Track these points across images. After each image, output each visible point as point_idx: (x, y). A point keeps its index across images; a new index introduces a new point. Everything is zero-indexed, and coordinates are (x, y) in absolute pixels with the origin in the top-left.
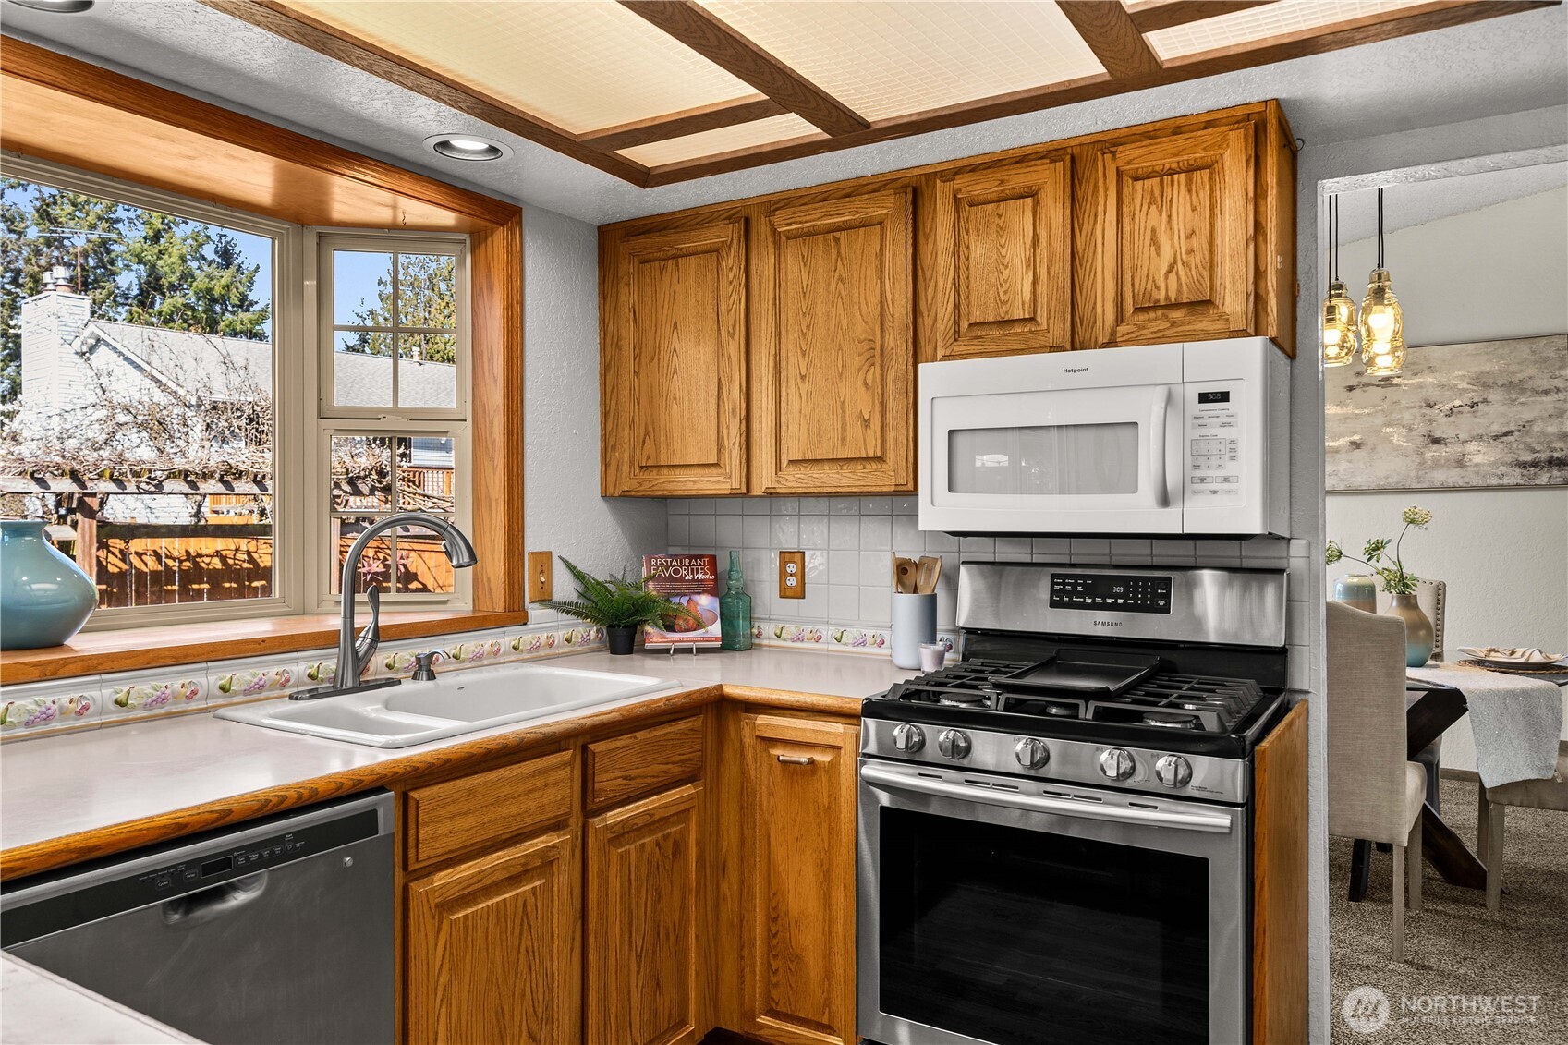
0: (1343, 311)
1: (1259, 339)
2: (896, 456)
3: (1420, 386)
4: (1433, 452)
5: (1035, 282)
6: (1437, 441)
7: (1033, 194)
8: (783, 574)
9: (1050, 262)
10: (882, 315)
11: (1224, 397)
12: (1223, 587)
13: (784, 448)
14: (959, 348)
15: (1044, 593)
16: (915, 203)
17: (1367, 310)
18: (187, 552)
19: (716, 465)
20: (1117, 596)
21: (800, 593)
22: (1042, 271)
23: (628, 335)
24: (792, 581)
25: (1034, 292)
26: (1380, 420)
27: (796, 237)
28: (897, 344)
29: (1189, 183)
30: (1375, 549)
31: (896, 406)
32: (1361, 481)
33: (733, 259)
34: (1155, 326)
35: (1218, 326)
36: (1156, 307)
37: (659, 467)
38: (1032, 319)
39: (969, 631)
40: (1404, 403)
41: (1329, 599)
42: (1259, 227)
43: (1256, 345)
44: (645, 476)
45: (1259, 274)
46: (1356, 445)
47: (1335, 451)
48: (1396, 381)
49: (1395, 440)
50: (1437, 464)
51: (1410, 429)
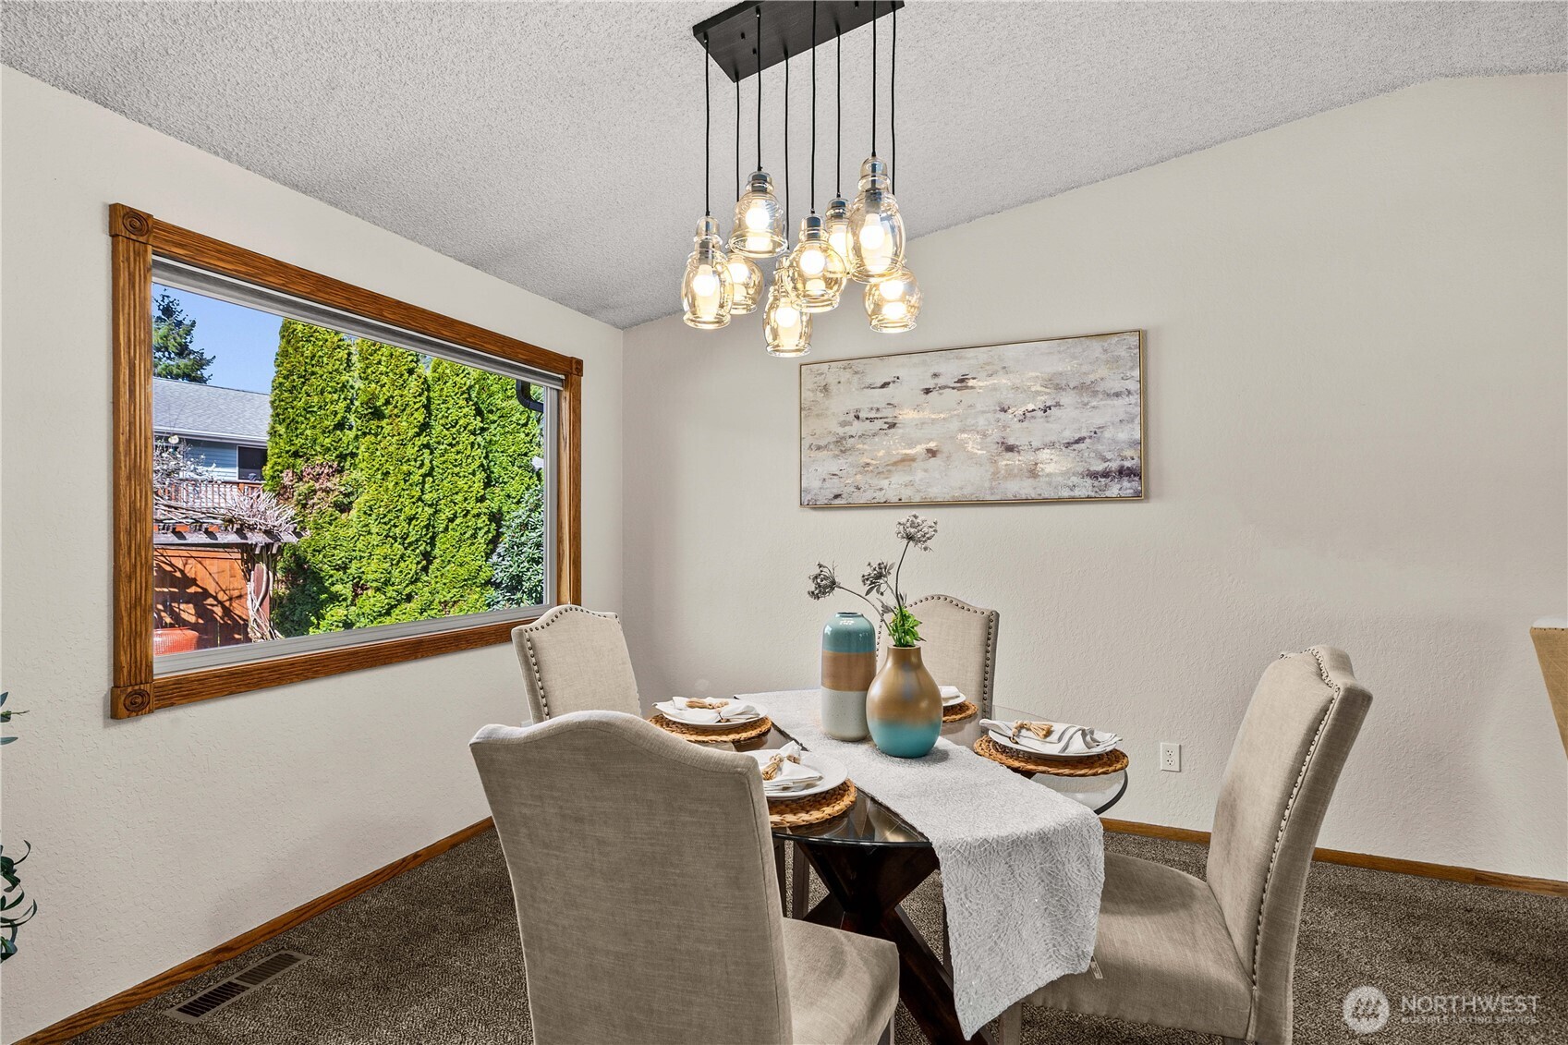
3: (995, 389)
4: (1006, 461)
6: (1010, 449)
26: (955, 425)
30: (877, 577)
32: (937, 492)
40: (979, 407)
46: (932, 453)
47: (912, 459)
48: (971, 383)
49: (970, 447)
50: (1010, 474)
51: (985, 436)
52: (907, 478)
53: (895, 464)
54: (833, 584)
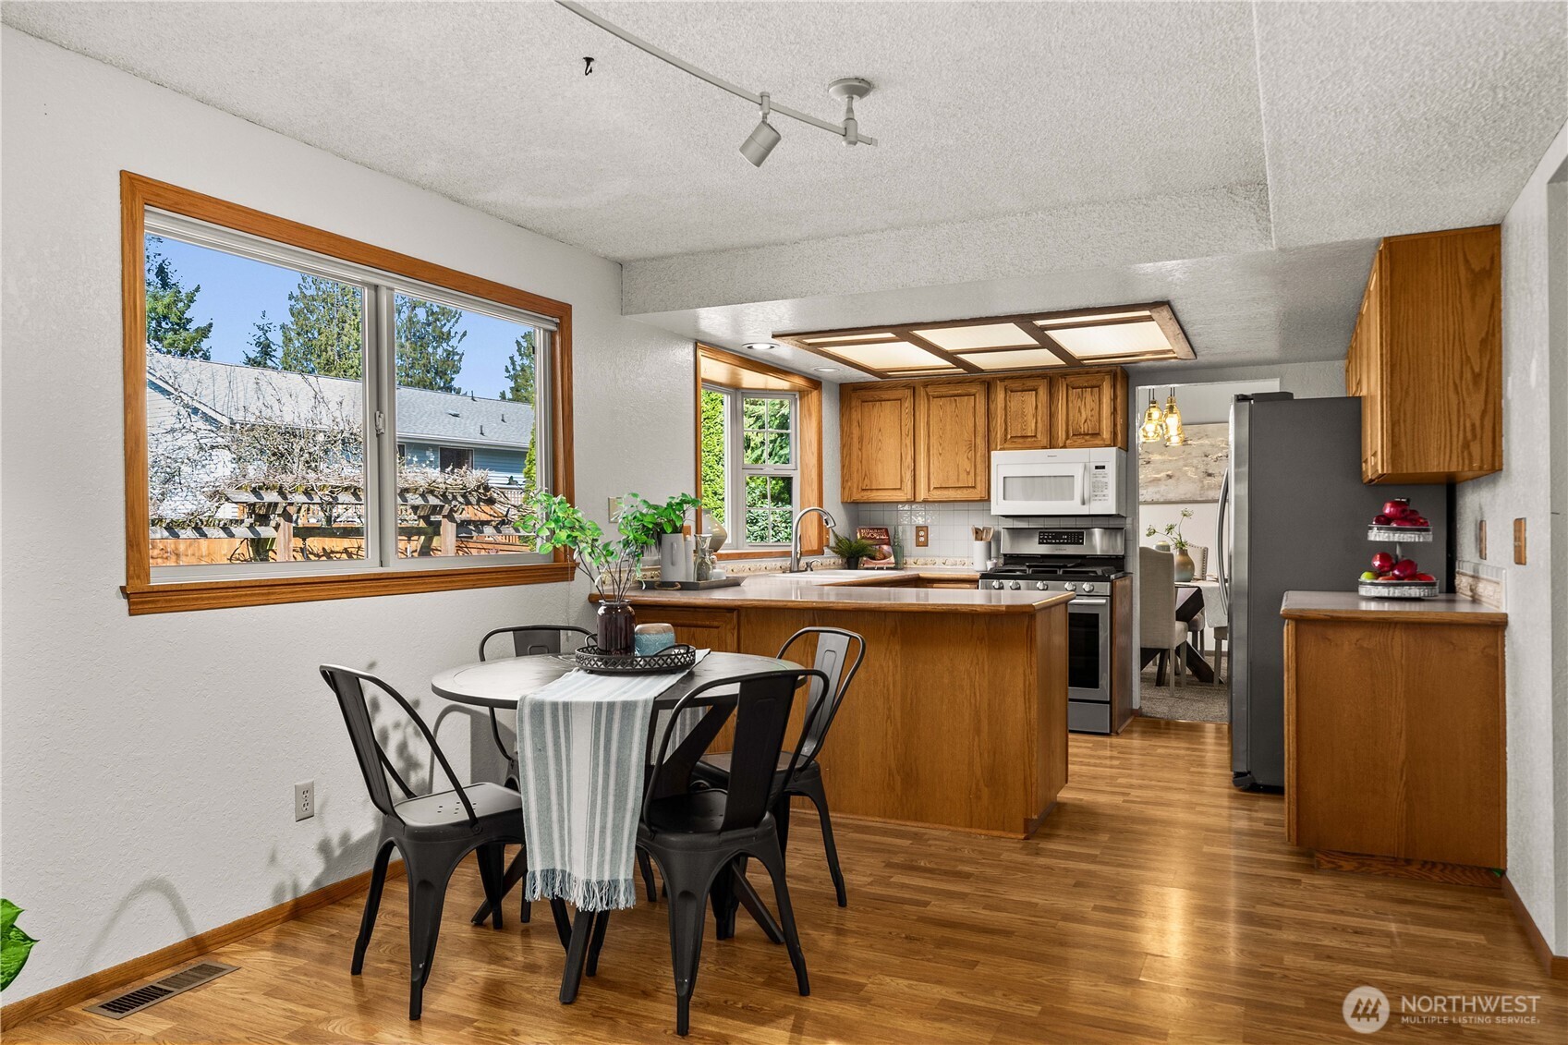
0: (1156, 413)
1: (1115, 448)
2: (981, 487)
3: (1202, 445)
4: (1208, 481)
5: (1036, 423)
6: (1210, 475)
7: (1035, 390)
8: (918, 536)
9: (1042, 415)
10: (975, 431)
11: (1103, 467)
12: (1102, 536)
13: (932, 483)
14: (1006, 446)
15: (1037, 540)
16: (988, 388)
17: (1166, 416)
18: (324, 549)
19: (900, 489)
20: (1065, 539)
21: (925, 544)
22: (1039, 419)
23: (856, 432)
24: (922, 539)
25: (1036, 426)
26: (1181, 463)
27: (937, 397)
28: (981, 442)
29: (1092, 392)
30: (1170, 529)
31: (980, 467)
32: (1172, 496)
33: (908, 404)
34: (1079, 441)
35: (1102, 442)
36: (1080, 434)
37: (871, 489)
38: (1035, 436)
39: (1005, 555)
40: (1194, 454)
41: (1141, 545)
42: (1115, 409)
43: (1114, 450)
44: (865, 493)
45: (1115, 425)
46: (1170, 477)
47: (1159, 480)
48: (1189, 442)
49: (1189, 474)
50: (1210, 488)
51: (1197, 468)
52: (1156, 489)
53: (1150, 482)
54: (1155, 532)
